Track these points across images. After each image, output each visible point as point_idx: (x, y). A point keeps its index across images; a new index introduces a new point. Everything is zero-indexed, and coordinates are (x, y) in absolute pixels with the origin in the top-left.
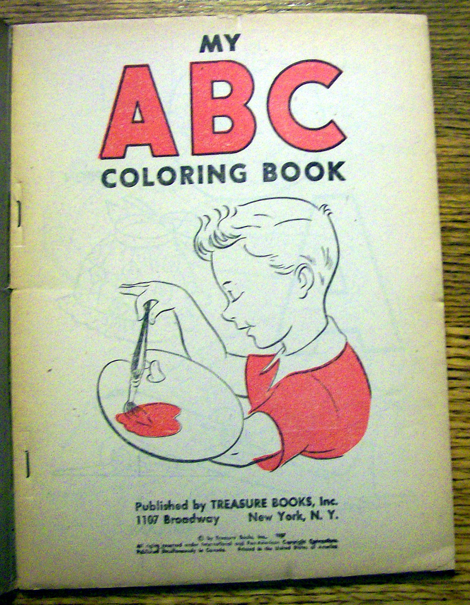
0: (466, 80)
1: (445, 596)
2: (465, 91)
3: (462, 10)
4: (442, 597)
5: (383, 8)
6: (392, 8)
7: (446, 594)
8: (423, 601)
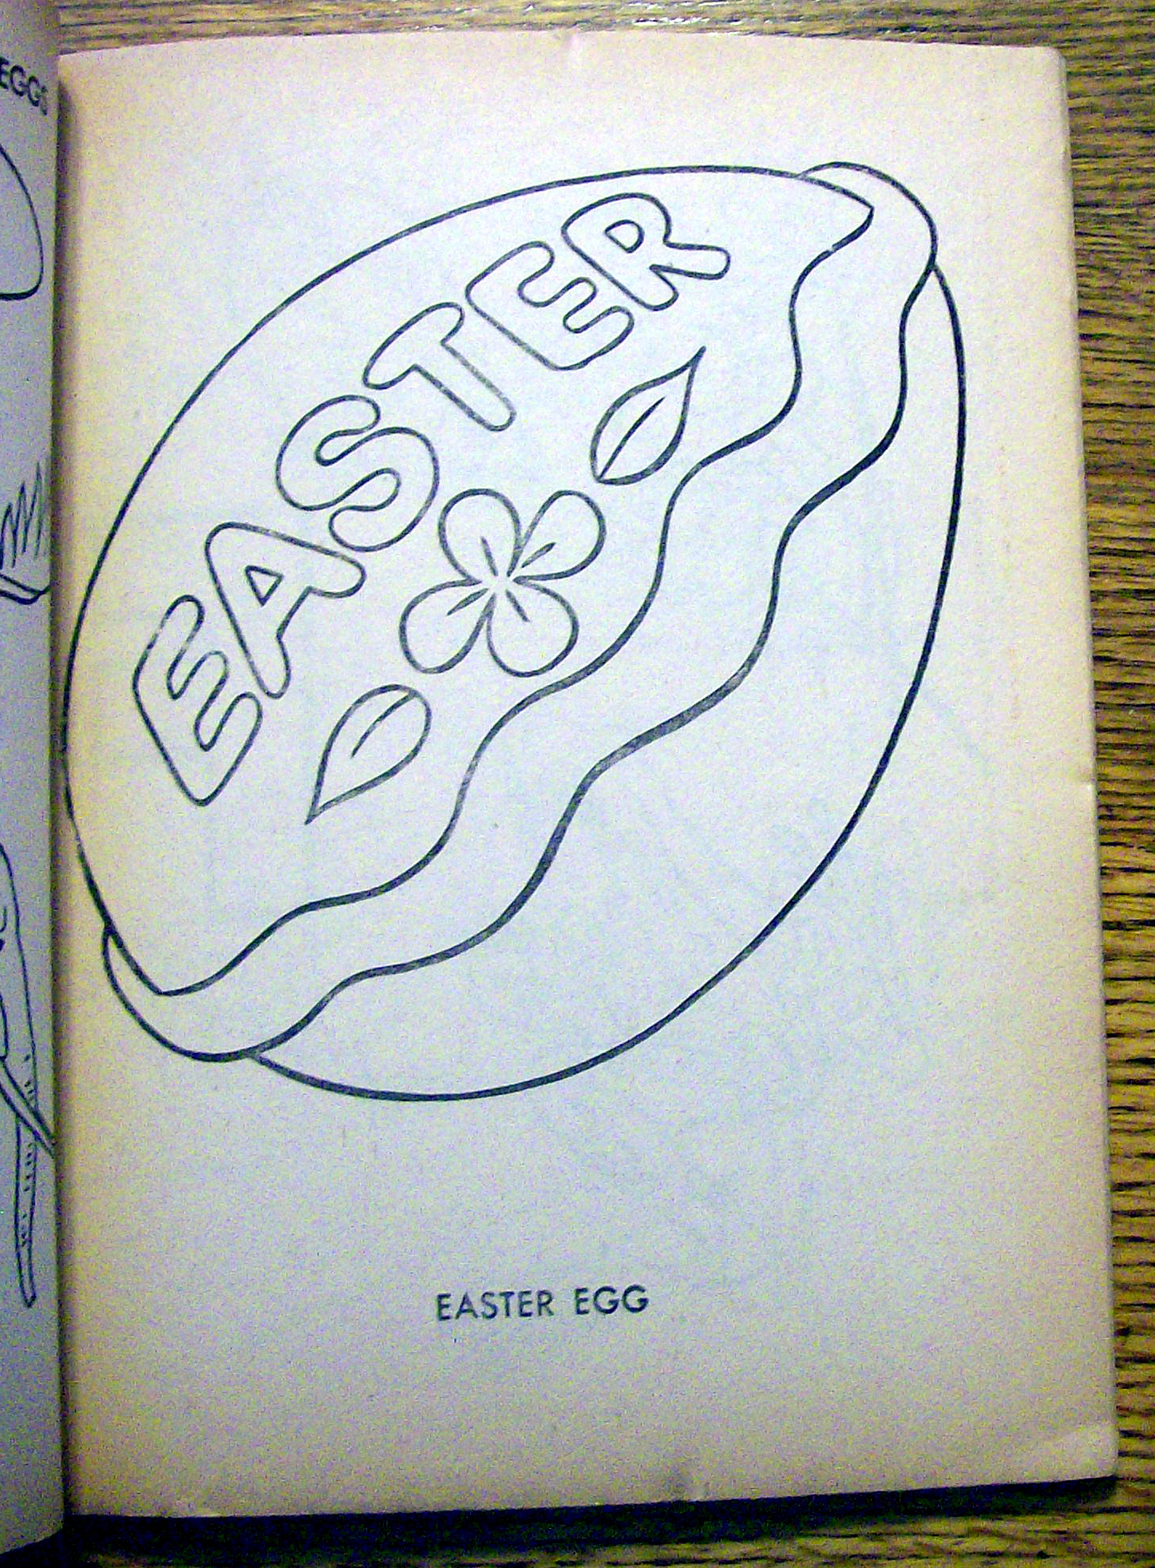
0: (1093, 211)
1: (1043, 1547)
2: (1093, 239)
3: (1084, 33)
4: (1035, 1549)
5: (884, 29)
6: (903, 29)
7: (1046, 1540)
8: (985, 1559)
